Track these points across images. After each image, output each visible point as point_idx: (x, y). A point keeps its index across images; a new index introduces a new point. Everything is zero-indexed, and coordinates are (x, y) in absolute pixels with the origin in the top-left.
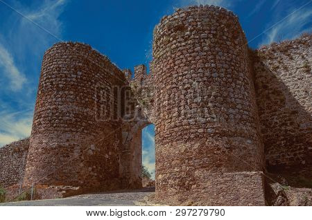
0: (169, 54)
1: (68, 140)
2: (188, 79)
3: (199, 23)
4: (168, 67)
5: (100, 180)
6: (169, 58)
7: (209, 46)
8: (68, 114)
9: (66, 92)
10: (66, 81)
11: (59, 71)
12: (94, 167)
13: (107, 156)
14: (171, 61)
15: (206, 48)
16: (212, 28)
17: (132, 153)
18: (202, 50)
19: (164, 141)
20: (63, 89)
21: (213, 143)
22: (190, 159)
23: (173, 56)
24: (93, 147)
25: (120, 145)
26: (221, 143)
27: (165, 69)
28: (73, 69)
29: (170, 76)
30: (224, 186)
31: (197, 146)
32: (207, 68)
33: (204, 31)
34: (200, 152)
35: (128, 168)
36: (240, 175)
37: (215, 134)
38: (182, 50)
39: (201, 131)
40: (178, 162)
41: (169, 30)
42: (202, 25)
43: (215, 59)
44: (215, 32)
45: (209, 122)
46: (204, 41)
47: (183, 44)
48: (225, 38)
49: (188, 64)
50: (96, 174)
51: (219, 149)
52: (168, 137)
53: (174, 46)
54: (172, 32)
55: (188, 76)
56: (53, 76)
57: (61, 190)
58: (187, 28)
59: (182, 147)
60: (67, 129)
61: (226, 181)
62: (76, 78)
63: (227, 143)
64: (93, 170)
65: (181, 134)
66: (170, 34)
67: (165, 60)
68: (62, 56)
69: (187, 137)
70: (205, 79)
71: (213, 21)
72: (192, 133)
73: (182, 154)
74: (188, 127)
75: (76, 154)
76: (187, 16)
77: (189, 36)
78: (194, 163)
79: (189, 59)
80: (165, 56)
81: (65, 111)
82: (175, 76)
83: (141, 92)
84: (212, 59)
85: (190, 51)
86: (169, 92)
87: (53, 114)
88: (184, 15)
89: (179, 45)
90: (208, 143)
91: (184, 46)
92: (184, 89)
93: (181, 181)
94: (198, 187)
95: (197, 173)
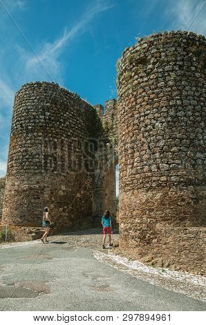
0: (130, 91)
1: (38, 182)
2: (150, 119)
3: (163, 54)
4: (130, 106)
6: (131, 96)
7: (175, 80)
8: (37, 156)
9: (35, 134)
10: (34, 122)
11: (28, 112)
12: (65, 207)
14: (133, 99)
15: (171, 83)
16: (179, 58)
17: (105, 190)
18: (166, 86)
19: (126, 188)
20: (32, 131)
21: (176, 193)
22: (151, 210)
23: (135, 93)
24: (63, 188)
25: (93, 183)
26: (186, 193)
27: (127, 108)
28: (41, 110)
29: (131, 117)
30: (187, 244)
31: (159, 195)
32: (171, 107)
33: (168, 62)
34: (162, 203)
37: (180, 182)
38: (145, 86)
39: (164, 178)
40: (139, 212)
41: (131, 64)
42: (166, 56)
43: (181, 94)
45: (173, 168)
46: (169, 75)
47: (145, 79)
48: (193, 69)
49: (150, 102)
50: (67, 214)
51: (183, 200)
52: (129, 184)
53: (136, 82)
54: (134, 66)
55: (150, 116)
56: (22, 118)
57: (31, 232)
58: (150, 59)
59: (144, 196)
60: (37, 171)
61: (189, 238)
62: (45, 119)
63: (193, 193)
64: (64, 210)
65: (142, 182)
66: (131, 69)
67: (127, 98)
68: (30, 97)
69: (148, 185)
70: (169, 119)
71: (180, 50)
72: (154, 181)
73: (143, 204)
74: (149, 174)
75: (46, 196)
76: (150, 46)
77: (152, 70)
78: (156, 214)
79: (152, 96)
80: (127, 93)
81: (34, 153)
82: (136, 116)
83: (112, 128)
84: (177, 96)
85: (152, 87)
86: (131, 134)
87: (23, 156)
88: (146, 45)
89: (141, 80)
90: (172, 192)
91: (146, 81)
92: (147, 131)
93: (142, 233)
94: (159, 241)
95: (158, 226)
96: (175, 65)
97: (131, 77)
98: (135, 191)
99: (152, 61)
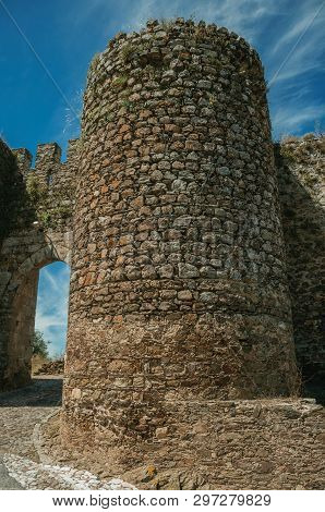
0: (122, 112)
2: (163, 171)
3: (195, 57)
4: (118, 140)
6: (121, 121)
7: (215, 107)
14: (126, 127)
15: (208, 111)
16: (222, 72)
17: (16, 315)
18: (198, 114)
19: (94, 310)
21: (211, 327)
22: (154, 362)
23: (132, 117)
26: (230, 327)
27: (109, 144)
29: (119, 161)
30: (236, 437)
31: (173, 331)
32: (207, 154)
33: (205, 74)
34: (181, 347)
37: (218, 305)
38: (155, 106)
39: (186, 294)
40: (125, 365)
41: (127, 62)
42: (201, 62)
43: (224, 136)
44: (226, 82)
45: (205, 276)
46: (204, 96)
47: (158, 94)
48: (245, 98)
49: (166, 138)
51: (223, 343)
52: (102, 302)
53: (136, 96)
54: (133, 67)
55: (164, 164)
58: (169, 61)
59: (137, 330)
61: (242, 425)
63: (241, 329)
65: (137, 299)
66: (128, 71)
67: (111, 125)
69: (150, 306)
70: (202, 176)
71: (225, 59)
72: (164, 299)
73: (137, 347)
74: (154, 283)
76: (171, 37)
77: (173, 79)
78: (166, 372)
79: (169, 127)
80: (112, 116)
82: (133, 161)
83: (45, 196)
84: (218, 136)
85: (172, 110)
86: (115, 196)
88: (164, 34)
89: (148, 94)
90: (202, 325)
91: (159, 98)
92: (152, 193)
93: (130, 413)
94: (171, 432)
95: (170, 398)
96: (216, 81)
97: (125, 86)
98: (119, 319)
99: (173, 64)
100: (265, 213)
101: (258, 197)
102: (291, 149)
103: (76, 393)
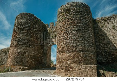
1: (24, 50)
2: (70, 29)
4: (63, 24)
5: (35, 65)
6: (63, 21)
7: (79, 17)
8: (24, 40)
9: (24, 32)
10: (24, 27)
11: (22, 23)
12: (33, 60)
13: (38, 56)
15: (78, 18)
16: (80, 11)
17: (47, 55)
18: (76, 19)
19: (60, 52)
20: (23, 30)
22: (70, 59)
23: (65, 20)
24: (33, 52)
25: (43, 52)
26: (82, 54)
27: (62, 25)
28: (27, 23)
29: (63, 28)
30: (82, 70)
31: (72, 55)
32: (77, 26)
33: (77, 11)
34: (74, 57)
35: (46, 60)
36: (88, 66)
37: (80, 50)
38: (69, 18)
39: (74, 49)
40: (65, 60)
41: (64, 11)
42: (76, 9)
43: (81, 22)
45: (77, 46)
46: (77, 16)
47: (69, 16)
48: (85, 15)
49: (71, 24)
50: (34, 62)
51: (81, 56)
52: (62, 51)
54: (65, 11)
55: (70, 28)
56: (19, 25)
57: (21, 68)
58: (71, 10)
59: (67, 55)
60: (24, 45)
61: (83, 69)
62: (28, 26)
63: (84, 54)
65: (67, 50)
66: (64, 12)
67: (62, 22)
68: (23, 18)
69: (69, 51)
70: (77, 30)
71: (81, 8)
72: (71, 50)
73: (67, 57)
74: (69, 47)
75: (27, 55)
77: (71, 13)
78: (71, 61)
79: (71, 22)
80: (62, 20)
81: (23, 38)
82: (65, 28)
83: (52, 33)
84: (79, 22)
85: (71, 19)
86: (63, 34)
87: (19, 39)
88: (70, 5)
89: (67, 16)
90: (77, 54)
91: (69, 17)
92: (69, 33)
93: (66, 67)
94: (72, 70)
95: (72, 65)
96: (79, 13)
97: (64, 15)
99: (71, 11)
100: (88, 35)
101: (87, 32)
102: (98, 20)
103: (58, 65)
